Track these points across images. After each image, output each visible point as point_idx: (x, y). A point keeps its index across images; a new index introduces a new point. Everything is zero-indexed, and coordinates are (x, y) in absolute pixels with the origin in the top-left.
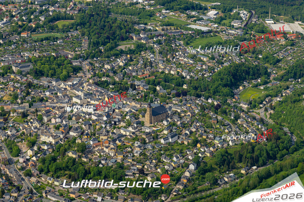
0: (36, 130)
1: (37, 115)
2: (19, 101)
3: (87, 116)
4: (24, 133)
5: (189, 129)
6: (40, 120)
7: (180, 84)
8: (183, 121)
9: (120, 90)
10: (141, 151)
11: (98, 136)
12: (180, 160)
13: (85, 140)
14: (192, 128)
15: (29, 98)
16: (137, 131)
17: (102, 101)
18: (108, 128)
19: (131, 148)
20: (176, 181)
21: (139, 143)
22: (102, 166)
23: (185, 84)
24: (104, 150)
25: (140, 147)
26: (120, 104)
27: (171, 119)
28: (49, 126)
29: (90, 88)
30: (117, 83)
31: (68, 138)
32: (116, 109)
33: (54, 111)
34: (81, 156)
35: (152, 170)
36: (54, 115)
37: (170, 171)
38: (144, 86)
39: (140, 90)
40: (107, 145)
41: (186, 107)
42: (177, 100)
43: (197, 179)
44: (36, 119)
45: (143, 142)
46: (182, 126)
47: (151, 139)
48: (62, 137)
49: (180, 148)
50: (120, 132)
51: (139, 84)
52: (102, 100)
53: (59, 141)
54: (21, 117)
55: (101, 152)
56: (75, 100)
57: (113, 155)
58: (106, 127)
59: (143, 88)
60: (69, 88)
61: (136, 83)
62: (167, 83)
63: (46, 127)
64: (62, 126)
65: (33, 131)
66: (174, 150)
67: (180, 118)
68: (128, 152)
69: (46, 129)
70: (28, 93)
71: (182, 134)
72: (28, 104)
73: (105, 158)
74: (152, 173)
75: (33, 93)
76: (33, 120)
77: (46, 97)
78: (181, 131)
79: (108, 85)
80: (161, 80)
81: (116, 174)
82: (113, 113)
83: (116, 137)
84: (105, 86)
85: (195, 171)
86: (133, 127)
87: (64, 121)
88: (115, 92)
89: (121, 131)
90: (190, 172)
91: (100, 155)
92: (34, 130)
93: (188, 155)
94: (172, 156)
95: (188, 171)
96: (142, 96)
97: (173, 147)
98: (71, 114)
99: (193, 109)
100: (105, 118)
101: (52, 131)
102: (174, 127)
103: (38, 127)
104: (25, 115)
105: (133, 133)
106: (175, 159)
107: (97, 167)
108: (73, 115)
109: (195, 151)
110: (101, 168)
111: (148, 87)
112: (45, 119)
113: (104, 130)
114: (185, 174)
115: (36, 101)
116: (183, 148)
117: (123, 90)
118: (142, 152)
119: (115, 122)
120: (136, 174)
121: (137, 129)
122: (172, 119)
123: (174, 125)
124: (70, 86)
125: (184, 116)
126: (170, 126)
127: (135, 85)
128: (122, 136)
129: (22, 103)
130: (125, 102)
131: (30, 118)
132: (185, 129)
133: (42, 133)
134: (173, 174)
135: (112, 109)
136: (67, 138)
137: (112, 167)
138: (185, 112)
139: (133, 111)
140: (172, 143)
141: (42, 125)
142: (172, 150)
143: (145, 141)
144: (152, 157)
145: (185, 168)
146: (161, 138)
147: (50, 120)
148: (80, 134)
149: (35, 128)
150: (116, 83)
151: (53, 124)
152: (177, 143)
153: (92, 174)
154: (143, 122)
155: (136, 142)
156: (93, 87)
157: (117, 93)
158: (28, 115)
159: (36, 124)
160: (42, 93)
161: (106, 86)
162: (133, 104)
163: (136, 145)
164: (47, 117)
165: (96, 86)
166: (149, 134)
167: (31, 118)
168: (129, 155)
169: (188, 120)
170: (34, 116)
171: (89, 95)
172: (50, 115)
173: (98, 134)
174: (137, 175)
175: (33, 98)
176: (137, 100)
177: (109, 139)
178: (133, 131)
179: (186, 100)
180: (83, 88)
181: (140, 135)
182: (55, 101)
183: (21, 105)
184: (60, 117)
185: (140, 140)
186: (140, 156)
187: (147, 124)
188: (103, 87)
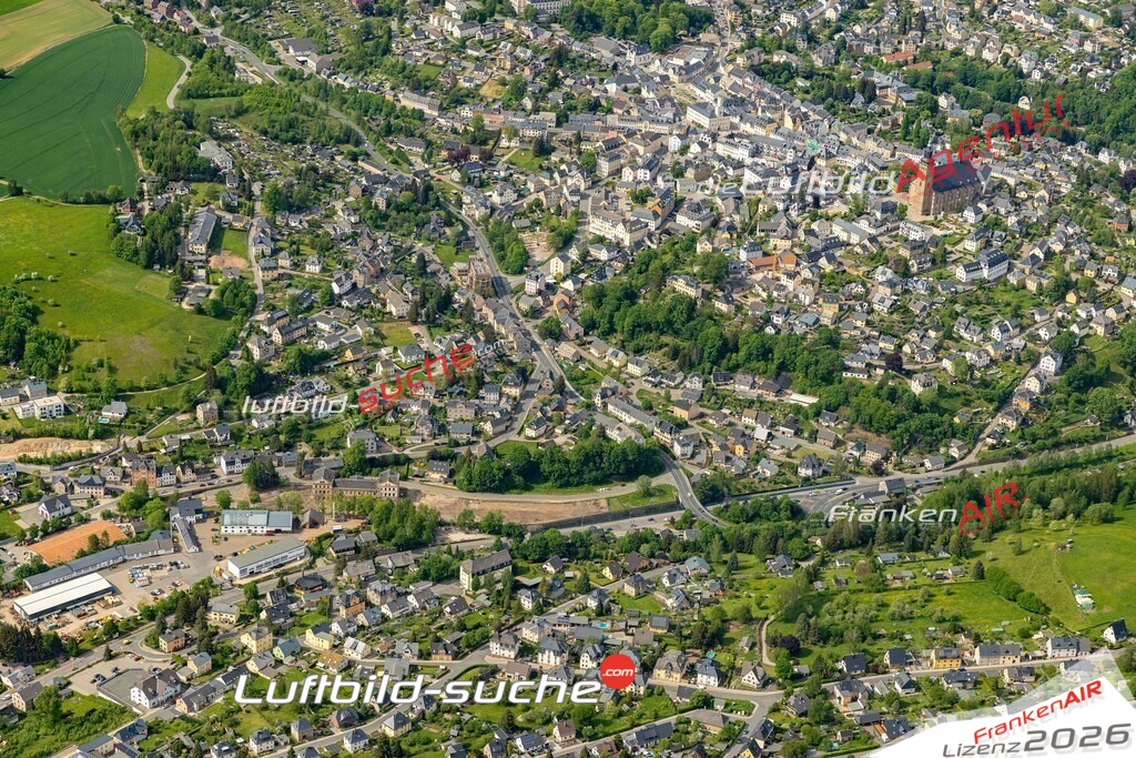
0: (575, 199)
1: (580, 153)
2: (528, 103)
3: (731, 172)
4: (538, 204)
5: (1044, 242)
6: (589, 169)
7: (1009, 93)
8: (1025, 217)
9: (827, 97)
10: (896, 298)
11: (762, 238)
12: (1011, 338)
13: (724, 246)
14: (1051, 240)
15: (556, 96)
16: (881, 234)
17: (777, 129)
18: (793, 213)
19: (864, 284)
20: (996, 404)
21: (889, 271)
22: (773, 331)
23: (1025, 94)
24: (782, 282)
25: (890, 283)
26: (832, 142)
27: (988, 206)
28: (613, 188)
29: (740, 82)
30: (819, 75)
31: (669, 234)
32: (819, 156)
33: (630, 143)
34: (710, 293)
35: (925, 361)
36: (629, 156)
37: (979, 369)
38: (900, 90)
39: (889, 103)
40: (791, 267)
41: (1032, 171)
42: (1005, 146)
43: (1059, 403)
44: (575, 163)
45: (902, 270)
46: (1021, 232)
47: (925, 262)
48: (653, 229)
49: (1014, 302)
50: (831, 232)
51: (885, 83)
52: (775, 125)
53: (646, 239)
54: (531, 154)
55: (772, 287)
56: (692, 116)
57: (807, 303)
58: (787, 210)
59: (898, 96)
60: (674, 78)
61: (878, 78)
62: (971, 90)
63: (607, 193)
64: (653, 195)
65: (566, 198)
66: (996, 305)
67: (1017, 204)
68: (854, 297)
69: (606, 198)
70: (555, 83)
71: (1019, 256)
72: (552, 116)
73: (786, 308)
74: (924, 370)
75: (569, 82)
76: (568, 164)
77: (608, 99)
78: (1019, 247)
79: (792, 78)
80: (951, 75)
81: (817, 362)
82: (809, 169)
83: (820, 247)
84: (782, 80)
85: (1057, 378)
86: (872, 219)
87: (659, 179)
88: (813, 102)
89: (833, 228)
90: (1041, 381)
91: (769, 296)
92: (570, 198)
93: (1036, 326)
94: (986, 323)
95: (1037, 376)
96: (895, 123)
97: (991, 294)
98: (682, 160)
99: (1053, 180)
100: (786, 183)
101: (623, 204)
102: (997, 233)
103: (582, 189)
104: (543, 149)
105: (873, 239)
106: (996, 333)
107: (757, 332)
108: (688, 163)
109: (1060, 315)
110: (771, 337)
111: (914, 95)
112: (604, 167)
113: (784, 221)
114: (1027, 383)
115: (579, 107)
116: (1022, 302)
117: (836, 99)
118: (898, 300)
119: (817, 199)
120: (875, 367)
121: (884, 228)
122: (991, 208)
123: (996, 224)
124: (680, 71)
125: (1026, 200)
126: (986, 228)
127: (874, 86)
128: (837, 244)
129: (536, 110)
130: (843, 137)
131: (557, 160)
132: (1031, 241)
133: (595, 211)
134: (988, 378)
135: (807, 156)
136: (667, 232)
137: (803, 338)
138: (1029, 186)
139: (871, 167)
140: (989, 282)
141: (593, 183)
142: (988, 304)
143: (907, 267)
144: (927, 321)
145: (1027, 366)
146: (955, 262)
147: (618, 172)
148: (707, 223)
149: (572, 193)
150: (815, 74)
151: (626, 185)
152: (1005, 283)
153: (742, 354)
154: (904, 209)
155: (881, 269)
156: (748, 79)
157: (821, 107)
158: (554, 149)
159: (577, 180)
160: (597, 85)
161: (786, 81)
162: (871, 145)
163: (881, 278)
164: (610, 160)
165: (757, 78)
166: (920, 247)
167: (562, 161)
168: (858, 308)
169: (1040, 213)
170: (571, 153)
171: (735, 103)
172: (618, 157)
173: (763, 231)
174: (880, 372)
175: (568, 96)
176: (882, 134)
177: (797, 250)
178: (873, 231)
179: (1030, 149)
180: (717, 79)
181: (891, 246)
182: (634, 113)
183: (532, 117)
184: (649, 166)
185: (891, 262)
186: (892, 313)
187: (915, 214)
188: (777, 83)
